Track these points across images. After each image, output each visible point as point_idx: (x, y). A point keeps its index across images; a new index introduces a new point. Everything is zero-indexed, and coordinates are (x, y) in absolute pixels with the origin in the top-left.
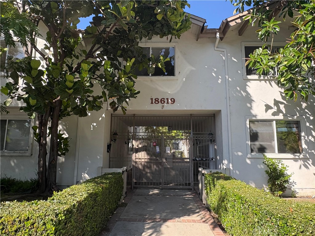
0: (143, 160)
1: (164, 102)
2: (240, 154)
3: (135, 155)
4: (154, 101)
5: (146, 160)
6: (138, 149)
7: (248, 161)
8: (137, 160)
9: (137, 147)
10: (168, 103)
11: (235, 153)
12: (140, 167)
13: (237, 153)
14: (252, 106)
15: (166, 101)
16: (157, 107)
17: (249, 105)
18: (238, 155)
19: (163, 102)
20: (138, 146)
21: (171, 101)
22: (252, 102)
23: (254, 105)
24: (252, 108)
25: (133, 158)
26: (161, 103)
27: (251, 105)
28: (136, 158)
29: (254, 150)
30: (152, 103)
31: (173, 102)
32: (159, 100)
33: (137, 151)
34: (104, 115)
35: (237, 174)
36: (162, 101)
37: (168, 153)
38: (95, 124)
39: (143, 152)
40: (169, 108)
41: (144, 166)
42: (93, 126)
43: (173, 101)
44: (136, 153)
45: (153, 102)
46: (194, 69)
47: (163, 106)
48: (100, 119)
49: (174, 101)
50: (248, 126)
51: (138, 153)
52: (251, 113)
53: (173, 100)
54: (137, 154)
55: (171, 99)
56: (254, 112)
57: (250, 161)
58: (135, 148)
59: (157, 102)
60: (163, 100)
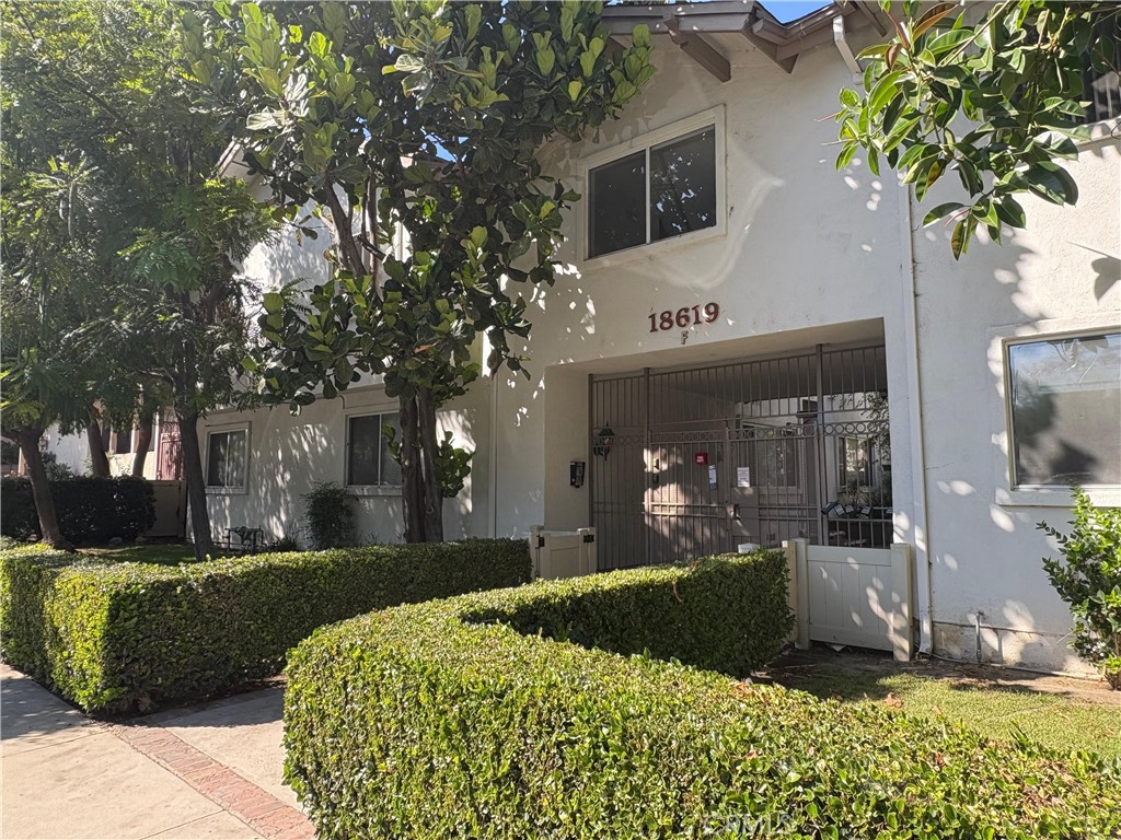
0: (673, 512)
1: (687, 319)
2: (962, 488)
3: (653, 496)
4: (658, 321)
5: (682, 511)
6: (657, 475)
7: (1002, 520)
8: (658, 511)
9: (656, 471)
10: (697, 322)
11: (942, 485)
12: (666, 531)
13: (948, 484)
14: (1020, 278)
15: (692, 314)
16: (669, 340)
17: (1004, 276)
18: (954, 494)
19: (683, 321)
20: (657, 467)
21: (708, 313)
22: (1023, 256)
23: (1030, 269)
24: (1022, 286)
25: (645, 503)
26: (679, 324)
27: (1016, 272)
28: (653, 506)
29: (1033, 471)
30: (654, 330)
31: (712, 317)
32: (674, 318)
33: (657, 481)
34: (542, 384)
35: (948, 569)
36: (682, 317)
37: (744, 488)
38: (525, 411)
39: (672, 486)
40: (703, 336)
41: (676, 530)
42: (521, 414)
43: (714, 311)
44: (654, 488)
45: (658, 326)
46: (778, 183)
47: (685, 335)
48: (535, 394)
49: (716, 313)
50: (998, 368)
51: (659, 490)
52: (1015, 309)
53: (712, 309)
54: (655, 492)
55: (707, 308)
56: (1027, 303)
57: (1010, 517)
58: (652, 473)
59: (666, 325)
60: (683, 313)
